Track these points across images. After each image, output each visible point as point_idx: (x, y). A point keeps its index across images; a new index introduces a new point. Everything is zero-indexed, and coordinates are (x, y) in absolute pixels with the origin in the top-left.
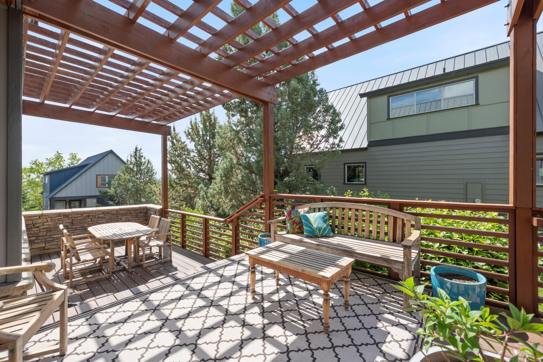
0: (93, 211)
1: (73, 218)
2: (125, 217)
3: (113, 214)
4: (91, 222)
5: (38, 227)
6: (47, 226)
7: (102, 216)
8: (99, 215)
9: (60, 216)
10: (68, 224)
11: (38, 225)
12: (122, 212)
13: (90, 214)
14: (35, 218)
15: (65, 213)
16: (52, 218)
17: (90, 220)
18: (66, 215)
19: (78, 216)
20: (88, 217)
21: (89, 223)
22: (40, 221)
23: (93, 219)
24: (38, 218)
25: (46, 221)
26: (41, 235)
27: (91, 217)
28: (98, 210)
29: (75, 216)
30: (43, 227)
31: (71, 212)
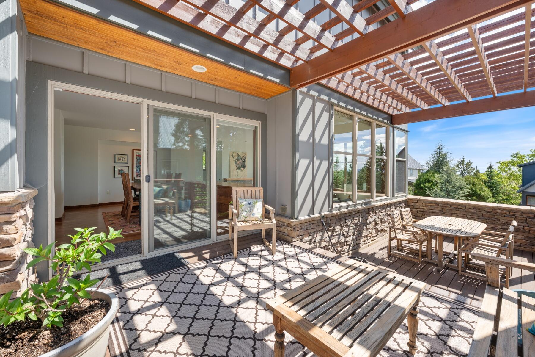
0: (463, 204)
1: (442, 207)
2: (505, 218)
3: (487, 212)
4: (461, 215)
5: (416, 209)
6: (422, 210)
7: (473, 211)
8: (469, 209)
9: (432, 203)
10: (439, 212)
11: (416, 207)
12: (499, 211)
13: (459, 207)
14: (415, 201)
15: (435, 201)
16: (426, 203)
17: (459, 212)
18: (437, 203)
19: (447, 206)
20: (457, 209)
21: (458, 215)
22: (418, 204)
23: (462, 213)
24: (417, 201)
25: (422, 205)
26: (418, 215)
27: (461, 209)
28: (468, 204)
29: (444, 206)
30: (419, 209)
31: (441, 202)
